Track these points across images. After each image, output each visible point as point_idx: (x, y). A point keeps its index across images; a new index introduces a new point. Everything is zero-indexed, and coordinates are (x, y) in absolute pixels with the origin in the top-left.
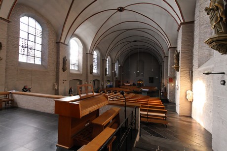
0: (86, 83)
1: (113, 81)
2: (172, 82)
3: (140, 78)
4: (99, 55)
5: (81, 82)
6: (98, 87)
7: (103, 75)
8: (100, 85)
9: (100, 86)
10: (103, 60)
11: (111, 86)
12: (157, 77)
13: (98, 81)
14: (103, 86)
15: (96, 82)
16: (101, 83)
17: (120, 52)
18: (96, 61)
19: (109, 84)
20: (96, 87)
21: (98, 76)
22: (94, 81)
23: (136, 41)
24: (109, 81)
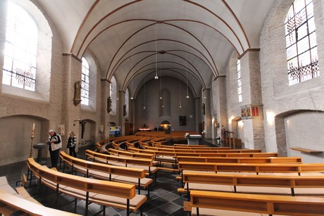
0: (62, 126)
1: (120, 124)
2: (258, 115)
3: (165, 118)
4: (95, 69)
5: (43, 122)
6: (93, 137)
7: (102, 110)
8: (97, 131)
9: (97, 134)
10: (102, 80)
11: (117, 134)
12: (191, 116)
14: (102, 133)
15: (87, 126)
16: (99, 127)
17: (132, 73)
18: (87, 81)
19: (113, 129)
20: (87, 136)
21: (93, 113)
22: (82, 123)
23: (163, 52)
24: (113, 124)
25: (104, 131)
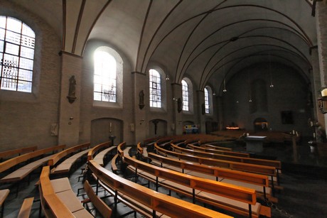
0: (133, 125)
1: (199, 123)
6: (165, 133)
7: (174, 110)
8: (169, 129)
11: (195, 132)
12: (302, 111)
13: (165, 122)
15: (159, 124)
16: (171, 125)
18: (159, 87)
19: (190, 127)
22: (155, 122)
25: (175, 129)
